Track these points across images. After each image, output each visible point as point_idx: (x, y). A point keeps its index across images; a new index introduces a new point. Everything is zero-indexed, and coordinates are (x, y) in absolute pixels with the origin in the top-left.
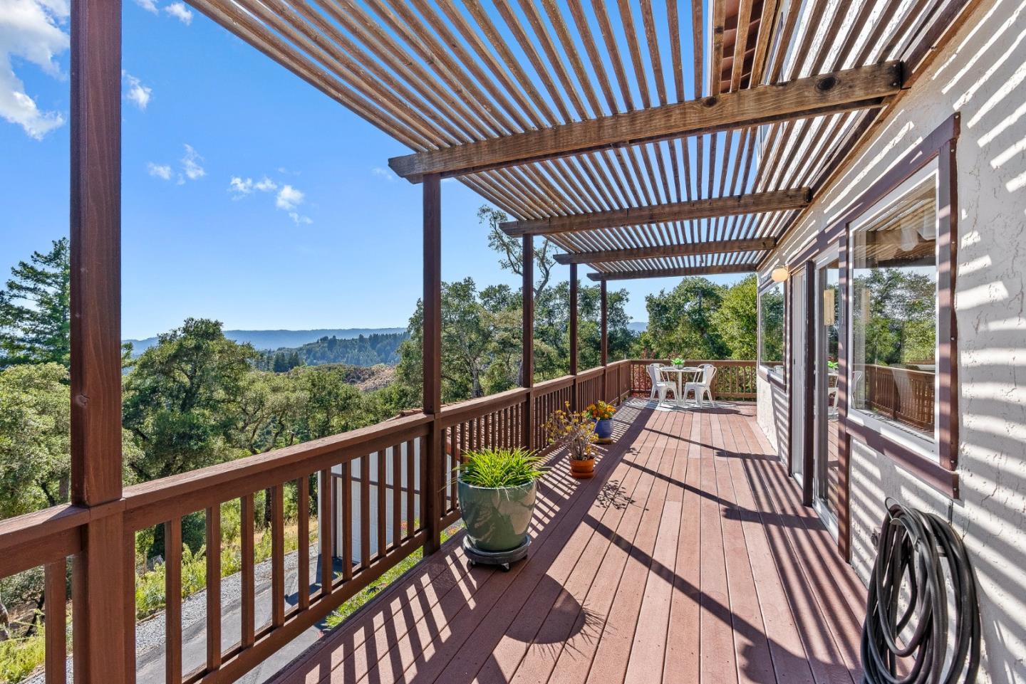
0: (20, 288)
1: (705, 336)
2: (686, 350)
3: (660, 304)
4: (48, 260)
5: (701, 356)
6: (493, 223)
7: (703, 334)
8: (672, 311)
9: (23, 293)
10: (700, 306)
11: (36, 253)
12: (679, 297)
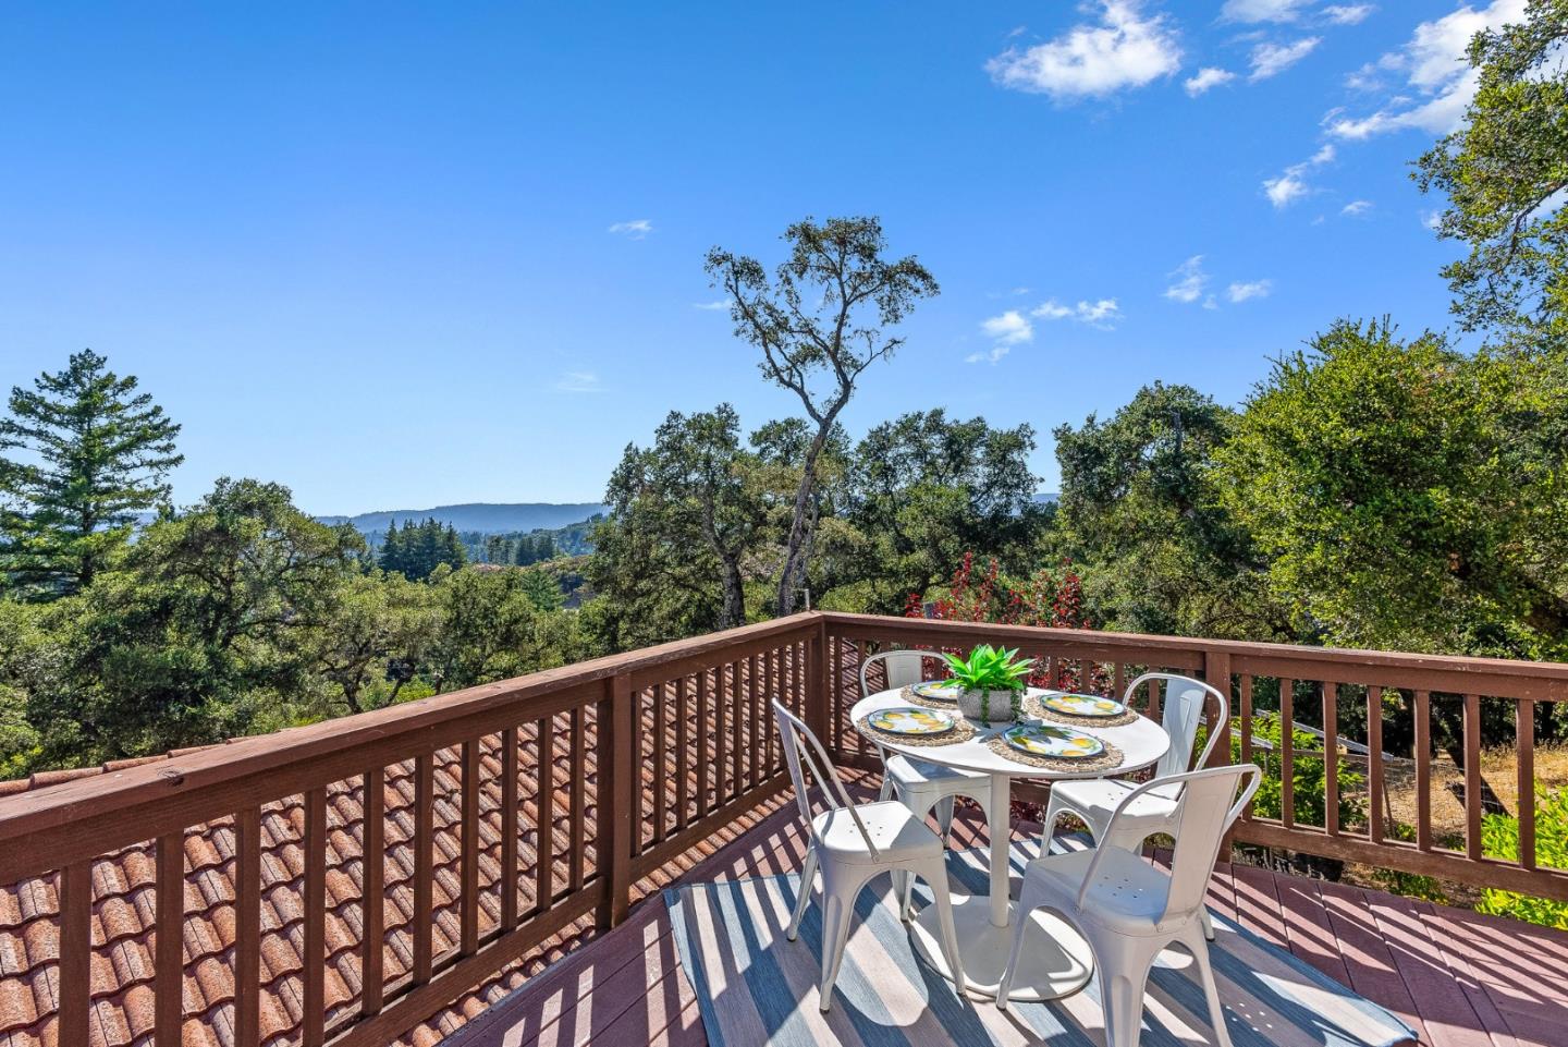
0: (22, 431)
1: (1190, 514)
2: (1147, 545)
3: (1086, 444)
4: (61, 385)
5: (1180, 558)
6: (732, 283)
7: (1183, 510)
8: (1112, 459)
9: (22, 438)
10: (1178, 448)
11: (44, 374)
12: (1128, 428)
